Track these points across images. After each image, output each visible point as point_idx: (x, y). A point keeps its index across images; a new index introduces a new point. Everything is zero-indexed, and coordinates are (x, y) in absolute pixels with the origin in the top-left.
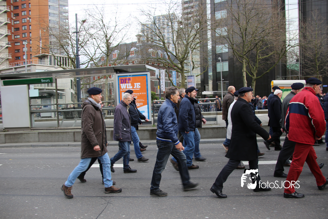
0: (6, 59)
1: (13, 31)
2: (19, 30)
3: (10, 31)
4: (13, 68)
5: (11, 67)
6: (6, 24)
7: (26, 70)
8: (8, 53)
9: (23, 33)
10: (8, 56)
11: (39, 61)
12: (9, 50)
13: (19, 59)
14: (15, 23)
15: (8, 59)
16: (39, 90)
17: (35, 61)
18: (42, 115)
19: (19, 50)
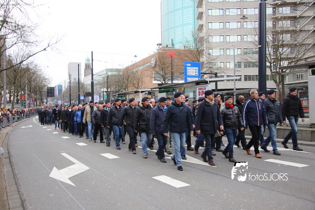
0: (312, 44)
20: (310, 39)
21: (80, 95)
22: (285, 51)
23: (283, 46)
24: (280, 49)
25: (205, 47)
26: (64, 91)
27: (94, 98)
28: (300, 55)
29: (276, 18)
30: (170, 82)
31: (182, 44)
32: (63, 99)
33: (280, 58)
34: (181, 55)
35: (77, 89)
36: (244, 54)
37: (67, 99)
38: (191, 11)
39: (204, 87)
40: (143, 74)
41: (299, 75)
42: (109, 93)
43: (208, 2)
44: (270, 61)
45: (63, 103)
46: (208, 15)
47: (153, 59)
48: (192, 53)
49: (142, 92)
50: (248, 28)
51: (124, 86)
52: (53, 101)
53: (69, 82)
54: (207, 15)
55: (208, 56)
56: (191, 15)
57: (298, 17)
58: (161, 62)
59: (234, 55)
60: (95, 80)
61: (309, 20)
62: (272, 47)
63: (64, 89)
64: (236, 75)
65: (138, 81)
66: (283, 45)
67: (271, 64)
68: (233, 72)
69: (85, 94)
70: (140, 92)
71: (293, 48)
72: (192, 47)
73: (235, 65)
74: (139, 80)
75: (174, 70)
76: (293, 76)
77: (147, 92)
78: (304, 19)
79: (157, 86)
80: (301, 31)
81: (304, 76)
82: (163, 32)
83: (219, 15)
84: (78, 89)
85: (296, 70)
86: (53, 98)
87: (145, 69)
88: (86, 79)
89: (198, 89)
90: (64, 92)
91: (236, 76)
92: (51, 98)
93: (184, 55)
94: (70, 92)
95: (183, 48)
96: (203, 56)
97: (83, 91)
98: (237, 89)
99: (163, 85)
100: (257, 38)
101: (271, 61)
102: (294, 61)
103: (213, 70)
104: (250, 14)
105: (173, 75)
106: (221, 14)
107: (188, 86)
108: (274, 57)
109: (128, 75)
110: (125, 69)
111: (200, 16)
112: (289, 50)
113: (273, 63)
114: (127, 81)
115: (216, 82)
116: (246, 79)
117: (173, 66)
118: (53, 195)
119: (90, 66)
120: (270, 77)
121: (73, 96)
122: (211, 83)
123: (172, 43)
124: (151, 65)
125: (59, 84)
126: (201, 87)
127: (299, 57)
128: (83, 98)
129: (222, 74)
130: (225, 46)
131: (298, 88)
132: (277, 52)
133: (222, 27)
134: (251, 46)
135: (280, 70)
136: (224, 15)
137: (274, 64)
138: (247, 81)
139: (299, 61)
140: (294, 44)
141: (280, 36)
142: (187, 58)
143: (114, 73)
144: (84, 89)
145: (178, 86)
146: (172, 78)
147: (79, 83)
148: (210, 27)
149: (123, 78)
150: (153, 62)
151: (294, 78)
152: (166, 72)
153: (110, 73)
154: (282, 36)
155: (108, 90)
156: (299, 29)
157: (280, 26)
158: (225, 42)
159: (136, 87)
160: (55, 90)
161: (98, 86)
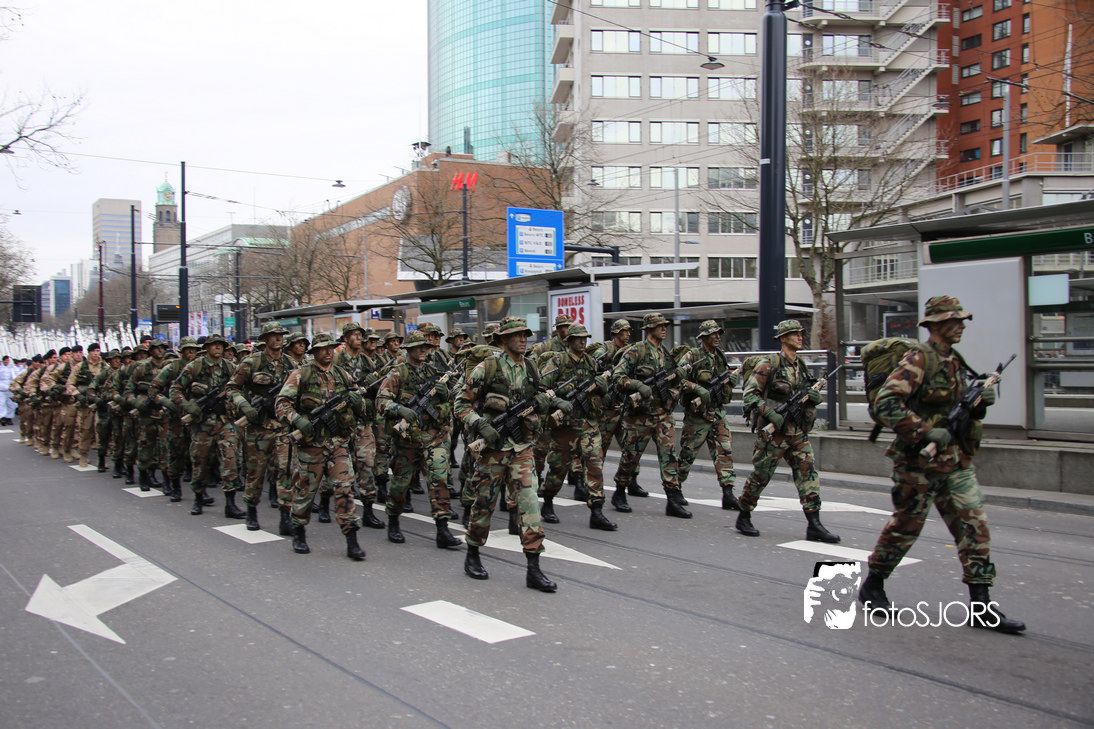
0: (926, 162)
1: (956, 52)
2: (980, 45)
3: (949, 54)
4: (954, 198)
5: (945, 190)
6: (933, 29)
7: (1005, 202)
8: (935, 140)
9: (994, 54)
10: (935, 151)
11: (1058, 158)
12: (939, 130)
13: (974, 158)
14: (966, 18)
15: (933, 164)
16: (1070, 278)
17: (1041, 159)
18: (1067, 379)
19: (979, 120)
20: (920, 144)
21: (138, 316)
22: (842, 183)
23: (835, 163)
24: (827, 175)
25: (581, 158)
26: (80, 303)
27: (190, 329)
28: (889, 196)
29: (814, 71)
30: (459, 277)
31: (500, 146)
33: (824, 205)
34: (498, 183)
35: (126, 294)
36: (709, 187)
38: (532, 33)
39: (577, 295)
40: (363, 247)
41: (885, 261)
43: (592, 6)
44: (793, 211)
46: (592, 52)
47: (398, 195)
48: (534, 178)
49: (362, 309)
50: (722, 98)
51: (296, 287)
53: (96, 268)
54: (587, 50)
55: (588, 189)
56: (533, 46)
57: (882, 69)
58: (429, 207)
59: (677, 189)
60: (194, 265)
61: (915, 83)
62: (801, 166)
63: (76, 294)
64: (681, 255)
65: (346, 269)
66: (836, 159)
67: (795, 224)
68: (672, 245)
69: (156, 313)
70: (355, 309)
71: (866, 173)
72: (533, 159)
73: (680, 222)
74: (348, 268)
75: (473, 235)
76: (867, 264)
77: (378, 310)
78: (899, 79)
79: (412, 290)
80: (891, 116)
81: (899, 266)
82: (435, 102)
83: (626, 50)
84: (129, 296)
85: (877, 244)
87: (373, 229)
88: (159, 261)
89: (555, 299)
90: (77, 304)
91: (682, 260)
93: (506, 184)
94: (100, 305)
95: (503, 160)
96: (573, 188)
97: (149, 303)
98: (684, 305)
99: (434, 286)
100: (751, 135)
101: (797, 213)
102: (871, 215)
103: (604, 239)
104: (729, 53)
105: (469, 252)
106: (635, 47)
107: (521, 290)
108: (806, 200)
109: (312, 248)
110: (299, 227)
111: (564, 52)
112: (854, 179)
113: (803, 219)
114: (307, 270)
115: (615, 278)
116: (713, 273)
117: (468, 221)
118: (41, 679)
119: (175, 214)
120: (793, 265)
121: (110, 321)
122: (600, 282)
123: (465, 140)
124: (393, 216)
125: (59, 274)
126: (568, 296)
127: (885, 200)
129: (636, 252)
130: (645, 157)
131: (881, 303)
132: (815, 185)
133: (636, 93)
134: (733, 160)
135: (826, 245)
136: (644, 52)
137: (804, 223)
138: (717, 276)
139: (885, 216)
140: (870, 158)
141: (827, 129)
142: (519, 194)
143: (261, 241)
144: (152, 296)
145: (484, 291)
146: (465, 260)
147: (134, 275)
148: (596, 92)
149: (293, 258)
150: (399, 204)
151: (870, 270)
152: (443, 241)
153: (245, 242)
154: (831, 129)
155: (238, 299)
156: (885, 109)
157: (826, 97)
158: (645, 144)
159: (338, 290)
160: (43, 297)
161: (203, 285)
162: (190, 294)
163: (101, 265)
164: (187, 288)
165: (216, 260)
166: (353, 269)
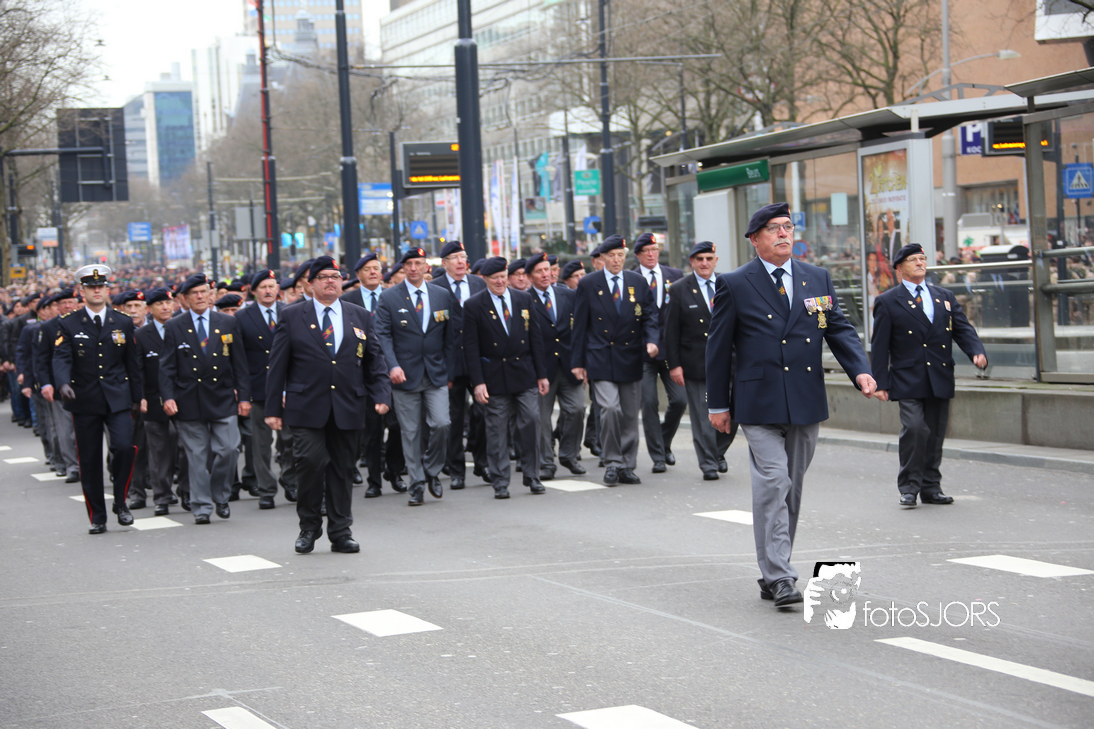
21: (360, 175)
26: (216, 148)
32: (203, 218)
35: (327, 123)
37: (242, 215)
42: (616, 147)
45: (206, 256)
49: (934, 126)
51: (757, 80)
52: (114, 234)
53: (251, 57)
60: (492, 36)
63: (208, 128)
65: (889, 21)
69: (401, 165)
70: (914, 129)
74: (896, 18)
84: (335, 124)
86: (113, 206)
88: (404, 32)
90: (211, 152)
92: (97, 206)
94: (268, 154)
97: (383, 142)
114: (785, 30)
121: (294, 189)
125: (165, 76)
128: (386, 207)
144: (391, 124)
147: (343, 70)
155: (605, 119)
159: (870, 81)
160: (129, 136)
161: (517, 86)
162: (484, 113)
163: (264, 49)
164: (476, 97)
165: (549, 19)
166: (909, 19)
